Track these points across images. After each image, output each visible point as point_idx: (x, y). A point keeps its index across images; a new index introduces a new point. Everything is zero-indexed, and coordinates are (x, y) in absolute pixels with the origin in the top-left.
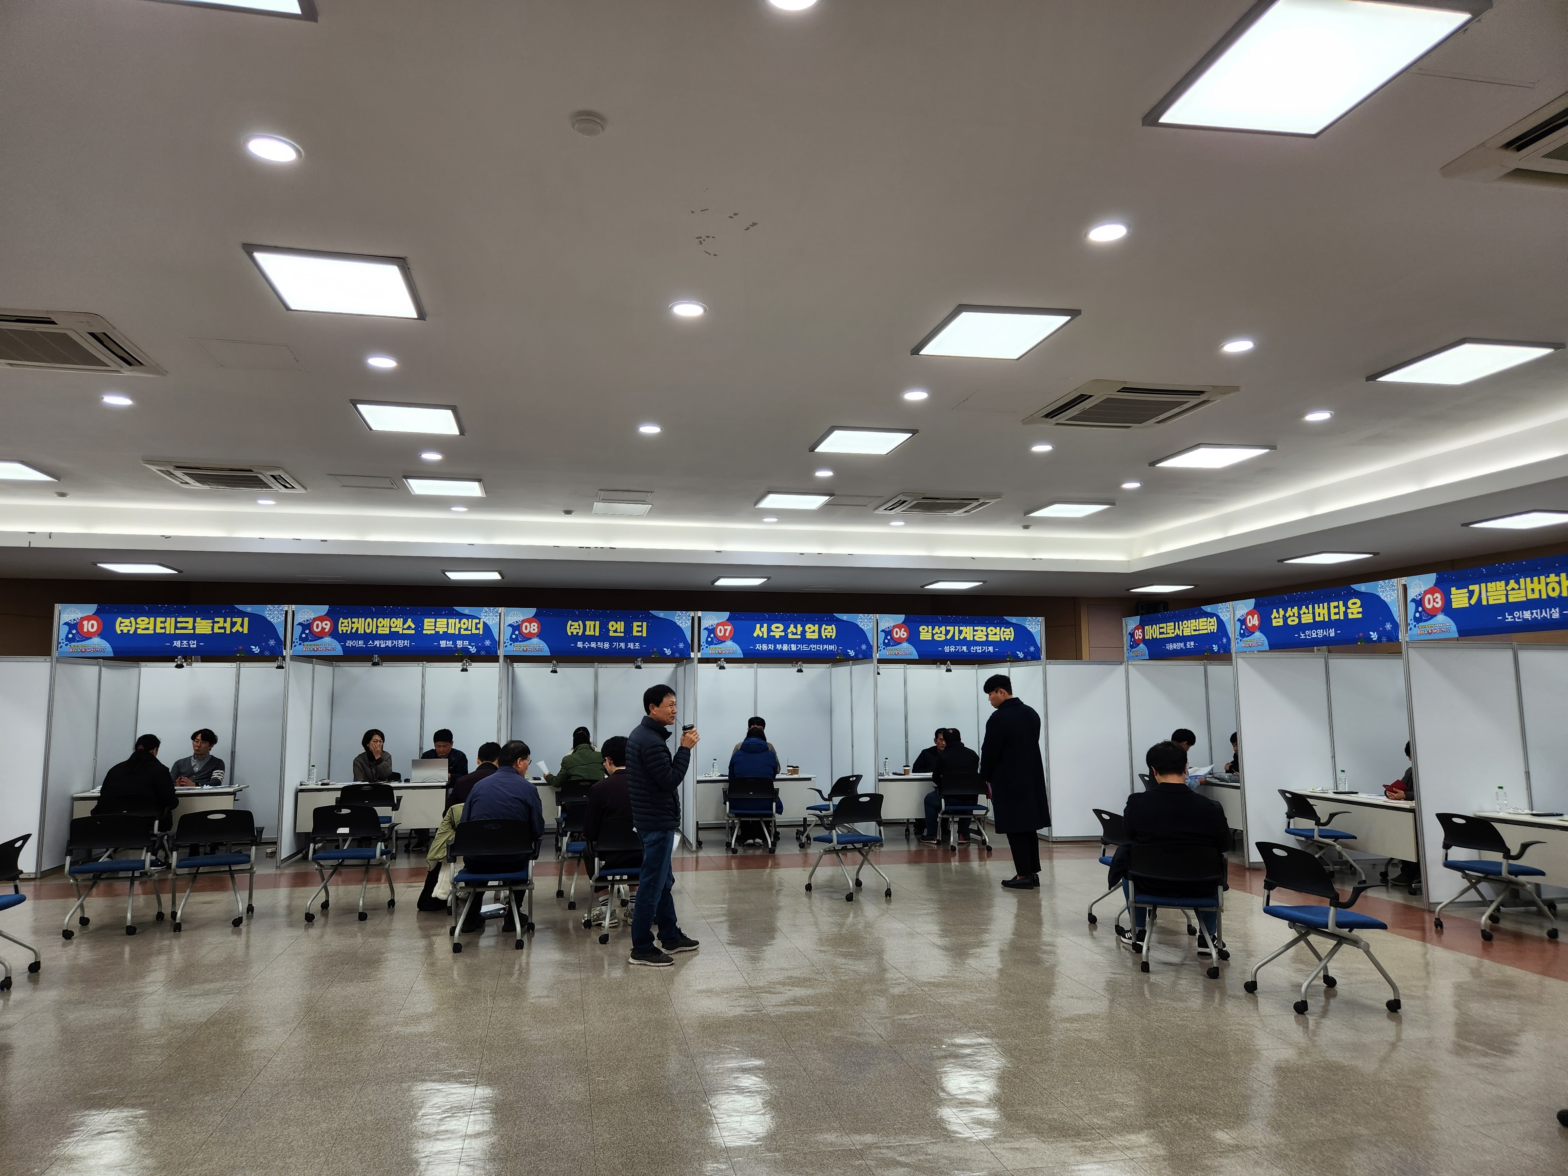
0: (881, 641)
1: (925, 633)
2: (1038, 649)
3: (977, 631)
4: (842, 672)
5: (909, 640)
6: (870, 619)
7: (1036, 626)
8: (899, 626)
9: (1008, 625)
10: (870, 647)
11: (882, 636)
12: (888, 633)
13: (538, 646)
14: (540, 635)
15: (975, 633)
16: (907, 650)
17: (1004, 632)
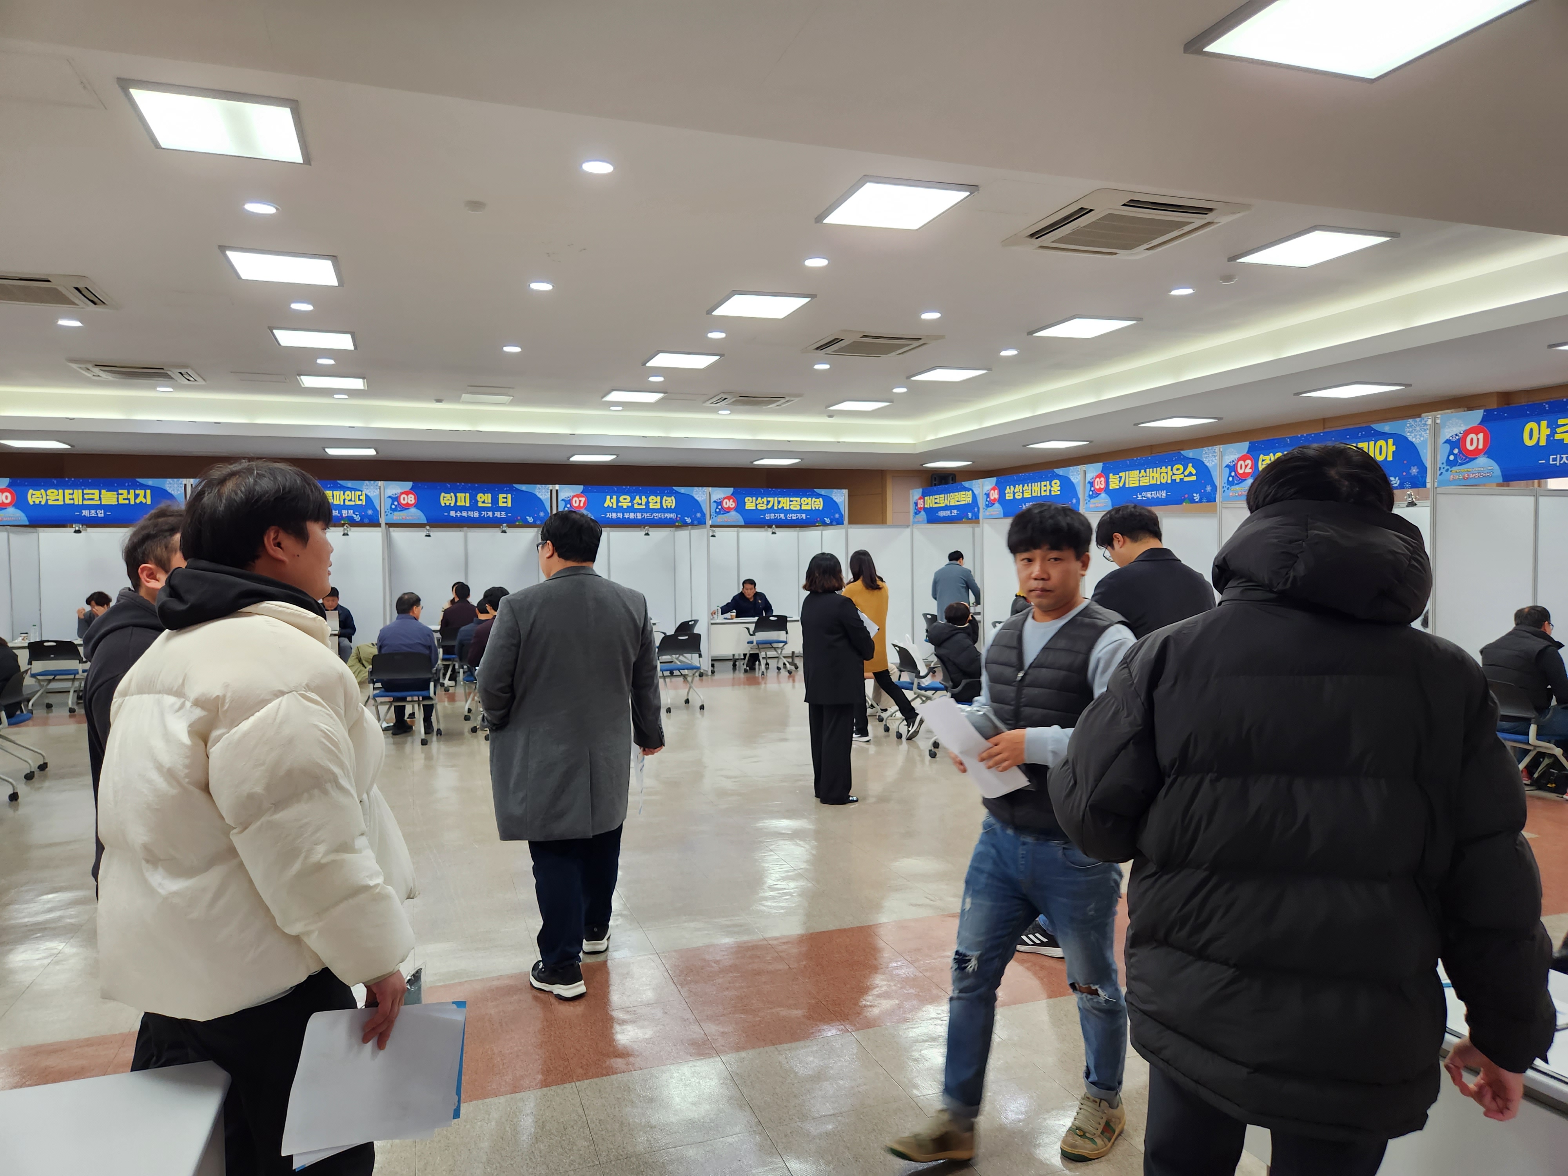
0: (713, 510)
1: (750, 503)
2: (842, 516)
3: (792, 501)
4: (682, 535)
5: (736, 509)
6: (704, 491)
7: (841, 497)
8: (728, 498)
9: (818, 496)
10: (704, 515)
11: (714, 506)
12: (719, 503)
13: (415, 515)
14: (417, 505)
15: (791, 503)
16: (734, 517)
17: (815, 502)
